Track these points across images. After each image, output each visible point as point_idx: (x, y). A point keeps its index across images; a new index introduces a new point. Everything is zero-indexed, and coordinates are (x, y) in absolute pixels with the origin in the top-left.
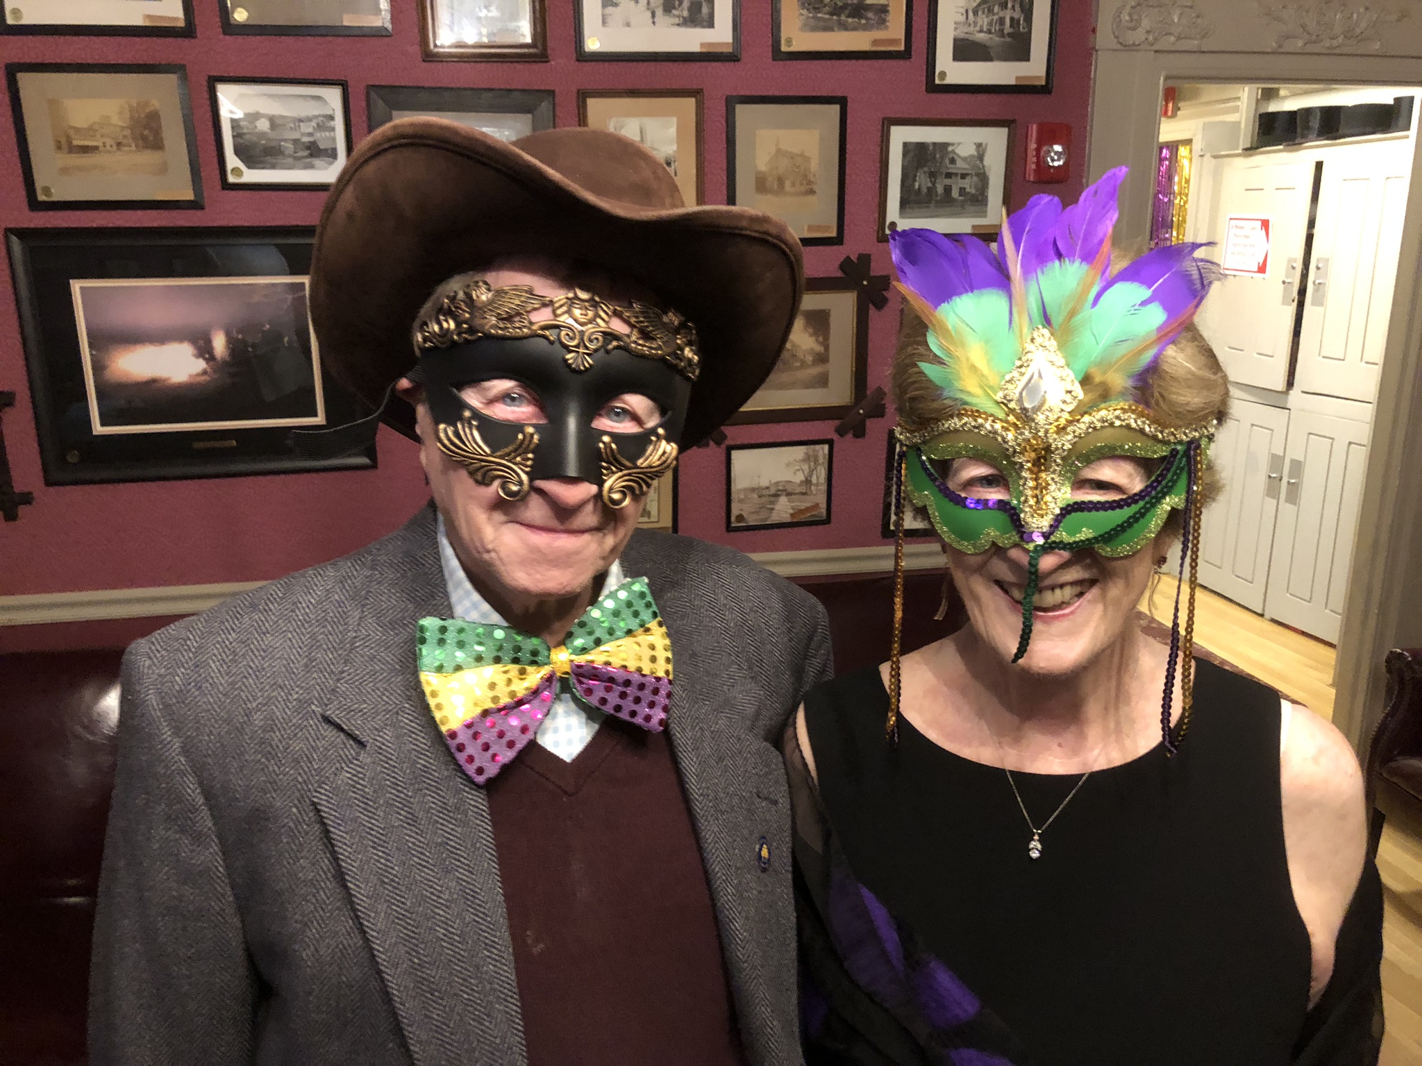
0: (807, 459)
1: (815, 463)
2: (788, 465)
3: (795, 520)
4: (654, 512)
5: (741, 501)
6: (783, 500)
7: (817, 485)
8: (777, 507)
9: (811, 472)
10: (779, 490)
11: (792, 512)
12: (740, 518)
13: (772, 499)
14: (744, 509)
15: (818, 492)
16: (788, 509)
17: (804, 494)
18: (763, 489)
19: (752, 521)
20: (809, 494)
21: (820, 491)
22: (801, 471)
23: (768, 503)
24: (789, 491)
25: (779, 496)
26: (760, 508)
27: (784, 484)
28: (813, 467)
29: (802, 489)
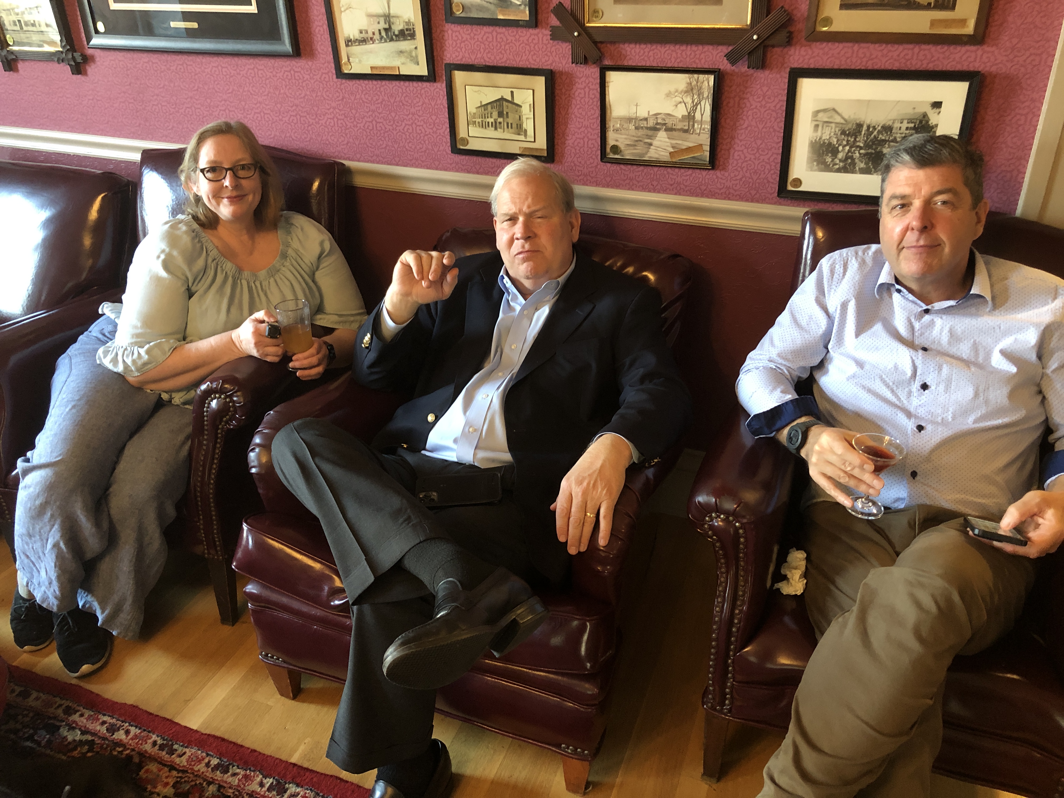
0: (690, 90)
1: (699, 95)
2: (669, 95)
3: (674, 160)
4: (530, 132)
5: (616, 130)
6: (662, 135)
7: (701, 122)
8: (656, 143)
9: (695, 106)
10: (657, 124)
11: (672, 150)
12: (615, 149)
13: (650, 133)
14: (620, 140)
15: (702, 131)
16: (668, 146)
17: (686, 131)
18: (641, 120)
19: (628, 154)
20: (691, 132)
21: (704, 130)
22: (683, 104)
23: (644, 136)
24: (669, 125)
25: (658, 130)
26: (637, 141)
27: (664, 117)
28: (696, 101)
29: (685, 125)
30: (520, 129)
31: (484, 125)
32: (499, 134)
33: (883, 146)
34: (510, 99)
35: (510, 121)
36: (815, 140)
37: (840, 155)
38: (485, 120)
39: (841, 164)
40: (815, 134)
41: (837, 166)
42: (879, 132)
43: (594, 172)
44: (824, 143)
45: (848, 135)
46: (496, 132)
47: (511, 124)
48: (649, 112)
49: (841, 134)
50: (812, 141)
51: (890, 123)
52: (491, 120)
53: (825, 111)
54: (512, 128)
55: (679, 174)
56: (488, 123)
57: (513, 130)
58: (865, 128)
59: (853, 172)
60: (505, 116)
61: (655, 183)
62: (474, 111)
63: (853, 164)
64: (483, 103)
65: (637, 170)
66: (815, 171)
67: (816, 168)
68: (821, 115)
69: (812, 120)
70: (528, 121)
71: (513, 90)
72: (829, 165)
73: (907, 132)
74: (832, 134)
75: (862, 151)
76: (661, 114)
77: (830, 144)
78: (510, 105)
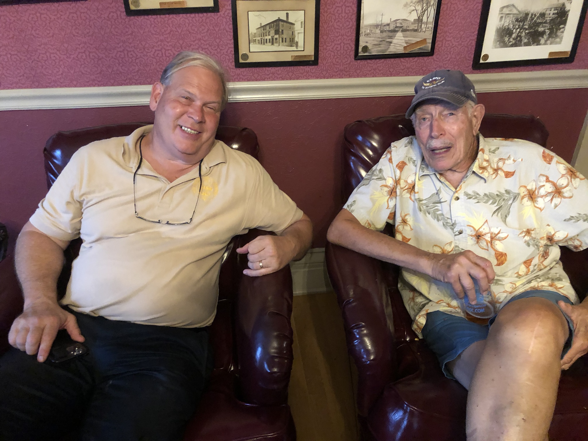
1: (427, 4)
2: (406, 5)
3: (407, 52)
4: (301, 43)
5: (367, 35)
6: (399, 35)
7: (427, 23)
8: (394, 41)
9: (423, 12)
10: (396, 27)
11: (406, 45)
12: (366, 49)
13: (390, 34)
14: (369, 42)
15: (427, 29)
16: (403, 42)
17: (416, 31)
18: (385, 26)
19: (374, 51)
20: (419, 31)
21: (428, 28)
22: (415, 11)
23: (387, 37)
24: (405, 28)
25: (397, 31)
26: (381, 41)
27: (401, 22)
28: (425, 8)
29: (415, 27)
30: (292, 42)
31: (263, 42)
32: (275, 48)
33: (539, 26)
34: (285, 19)
35: (284, 36)
36: (500, 27)
37: (514, 36)
38: (263, 38)
39: (514, 41)
40: (500, 23)
41: (511, 43)
42: (538, 18)
43: (348, 67)
44: (505, 28)
45: (520, 21)
46: (272, 46)
47: (286, 38)
48: (391, 19)
49: (516, 21)
50: (498, 28)
51: (544, 11)
52: (269, 37)
53: (507, 6)
54: (285, 42)
55: (409, 61)
56: (266, 40)
57: (286, 44)
58: (530, 15)
59: (520, 45)
60: (280, 33)
61: (391, 70)
62: (255, 31)
63: (521, 41)
64: (263, 25)
65: (379, 62)
66: (498, 48)
67: (499, 46)
68: (505, 9)
69: (499, 14)
70: (299, 35)
71: (288, 12)
72: (507, 43)
73: (553, 16)
74: (511, 22)
75: (527, 31)
76: (399, 20)
77: (508, 28)
78: (285, 24)
